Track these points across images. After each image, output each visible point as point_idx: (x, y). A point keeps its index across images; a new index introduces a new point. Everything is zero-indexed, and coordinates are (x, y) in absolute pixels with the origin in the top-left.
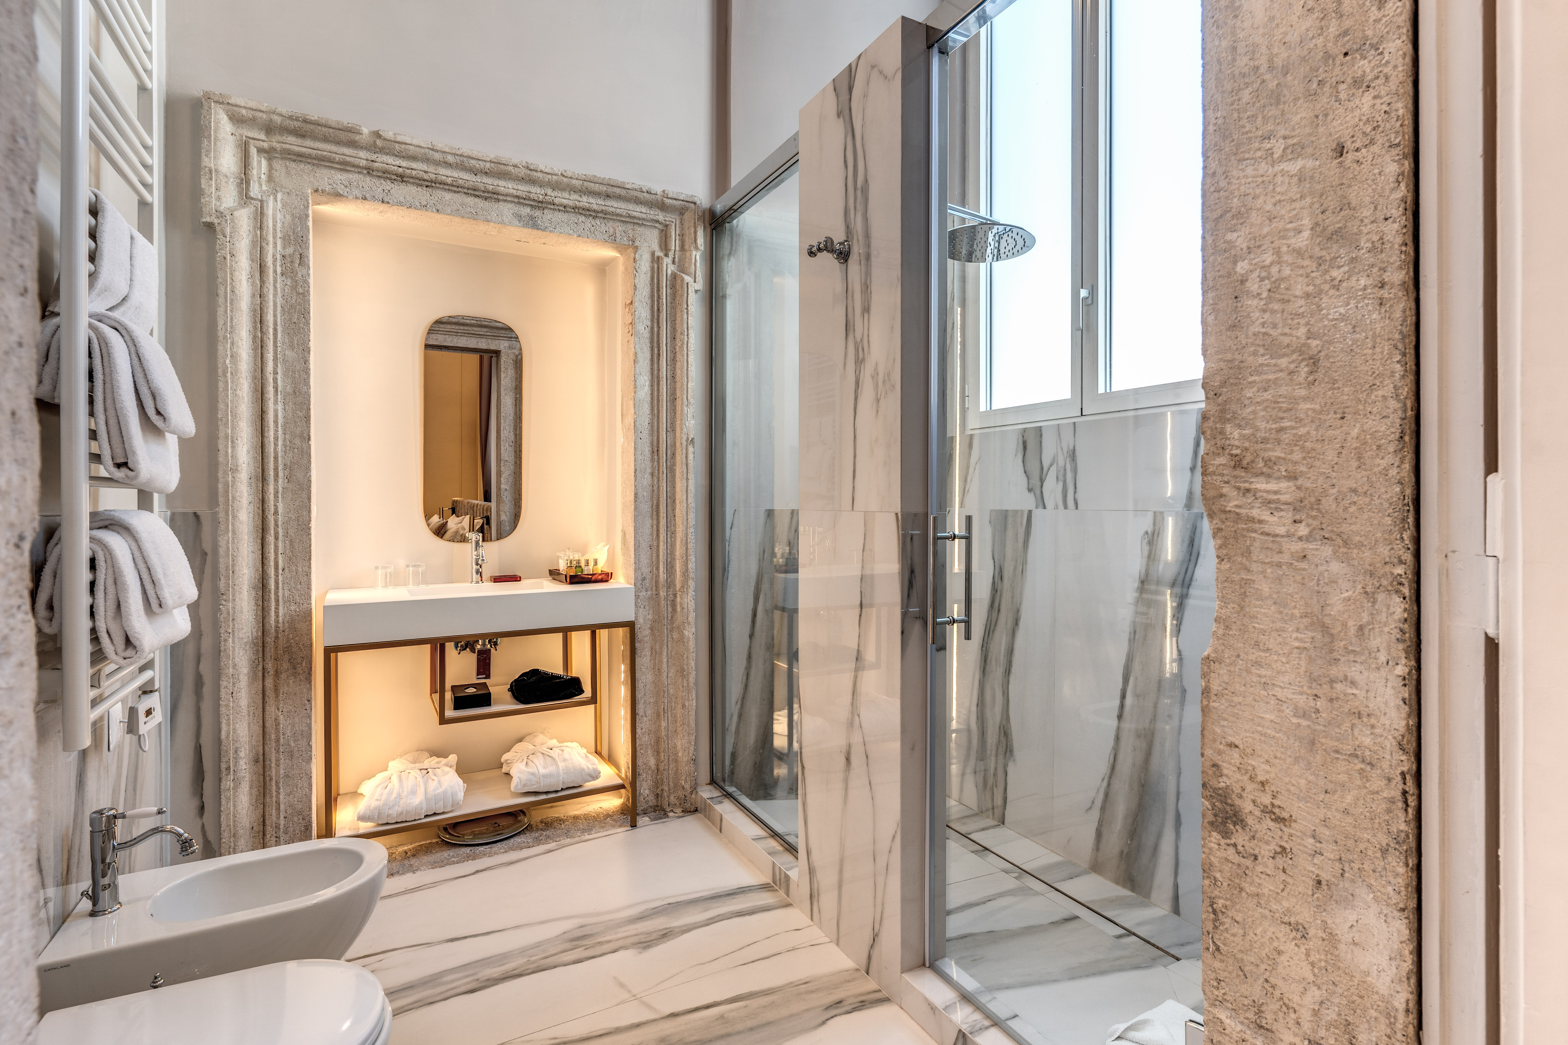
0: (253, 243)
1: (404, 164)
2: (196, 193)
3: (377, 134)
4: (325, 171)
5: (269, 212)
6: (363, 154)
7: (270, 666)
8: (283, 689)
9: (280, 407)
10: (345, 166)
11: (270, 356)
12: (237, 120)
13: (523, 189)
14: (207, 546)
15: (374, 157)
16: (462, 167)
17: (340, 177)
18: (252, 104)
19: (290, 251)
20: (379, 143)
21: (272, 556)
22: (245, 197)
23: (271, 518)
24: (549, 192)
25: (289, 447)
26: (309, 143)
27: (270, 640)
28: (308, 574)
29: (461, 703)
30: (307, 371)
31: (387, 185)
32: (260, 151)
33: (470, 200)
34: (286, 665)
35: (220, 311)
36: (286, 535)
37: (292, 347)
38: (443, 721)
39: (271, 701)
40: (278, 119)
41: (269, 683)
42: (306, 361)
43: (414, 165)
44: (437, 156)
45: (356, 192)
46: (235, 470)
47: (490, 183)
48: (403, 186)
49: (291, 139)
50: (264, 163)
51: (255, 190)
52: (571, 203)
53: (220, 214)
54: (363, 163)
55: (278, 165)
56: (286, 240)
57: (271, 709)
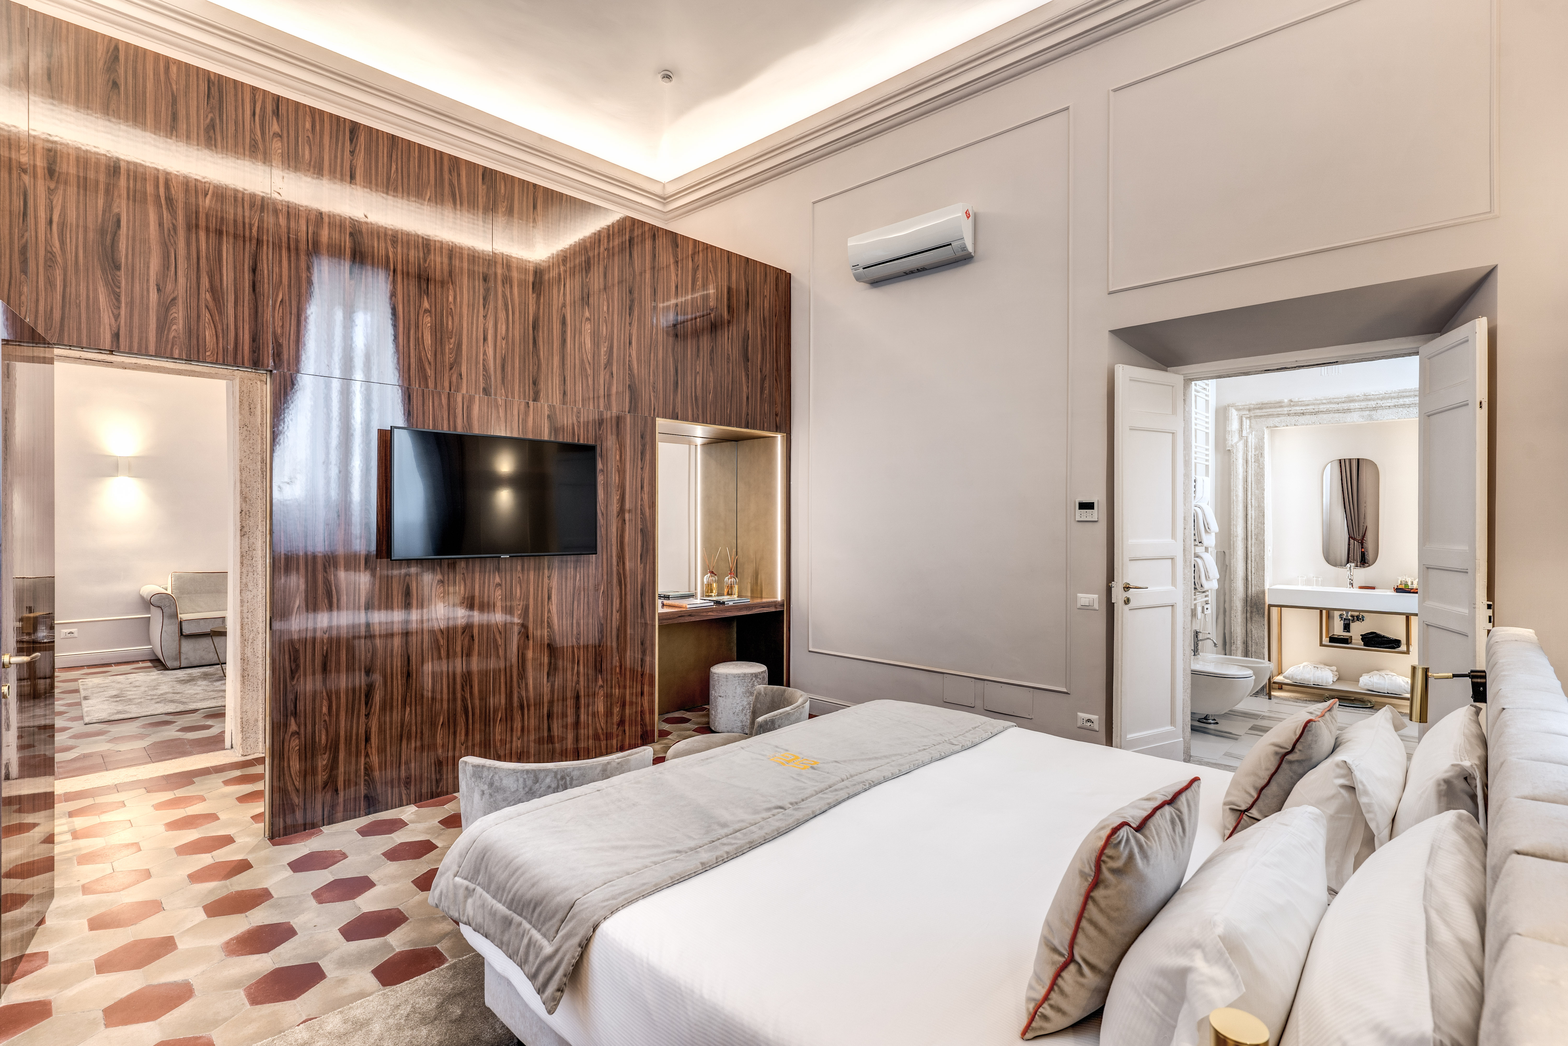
0: (1244, 453)
1: (1304, 408)
2: (1225, 440)
3: (1291, 401)
4: (1271, 419)
5: (1249, 440)
6: (1285, 409)
7: (1249, 609)
8: (1254, 619)
9: (1253, 512)
10: (1278, 415)
11: (1249, 494)
12: (1238, 410)
13: (1363, 404)
14: (1227, 563)
15: (1290, 409)
16: (1331, 403)
17: (1277, 419)
18: (1243, 404)
19: (1257, 452)
20: (1292, 404)
21: (1249, 568)
22: (1241, 436)
23: (1249, 554)
24: (1379, 402)
25: (1257, 527)
26: (1264, 410)
27: (1249, 599)
28: (1263, 576)
29: (1333, 640)
30: (1263, 498)
31: (1297, 418)
32: (1246, 418)
33: (1337, 415)
34: (1255, 610)
35: (1232, 480)
36: (1255, 560)
37: (1258, 489)
38: (1321, 645)
39: (1249, 622)
40: (1252, 406)
41: (1248, 615)
42: (1263, 494)
43: (1308, 407)
44: (1318, 402)
45: (1284, 424)
46: (1237, 536)
47: (1346, 406)
48: (1304, 417)
49: (1258, 411)
50: (1248, 421)
51: (1244, 434)
52: (1392, 404)
53: (1232, 446)
54: (1286, 412)
55: (1253, 421)
56: (1256, 449)
57: (1249, 625)
